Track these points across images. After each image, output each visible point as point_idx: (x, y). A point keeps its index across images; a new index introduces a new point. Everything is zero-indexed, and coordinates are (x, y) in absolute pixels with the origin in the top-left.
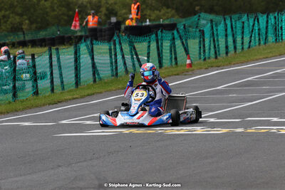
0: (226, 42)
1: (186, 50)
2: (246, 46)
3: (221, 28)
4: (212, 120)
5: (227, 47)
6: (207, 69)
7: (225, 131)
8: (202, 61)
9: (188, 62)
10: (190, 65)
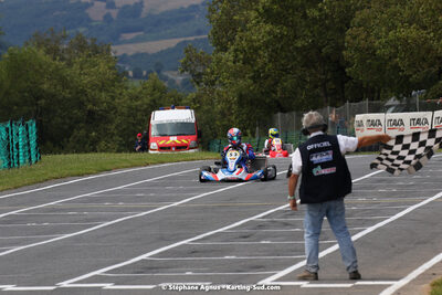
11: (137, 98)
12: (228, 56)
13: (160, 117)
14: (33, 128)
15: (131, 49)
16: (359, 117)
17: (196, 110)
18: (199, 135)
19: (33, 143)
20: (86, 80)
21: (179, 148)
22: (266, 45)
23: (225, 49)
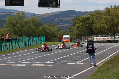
0: (28, 43)
1: (19, 45)
2: (33, 44)
3: (27, 40)
4: (23, 62)
5: (28, 45)
6: (23, 50)
7: (26, 65)
8: (22, 48)
9: (19, 48)
10: (19, 49)
11: (61, 33)
12: (75, 27)
13: (64, 36)
14: (44, 38)
15: (61, 26)
16: (94, 37)
17: (70, 35)
18: (70, 39)
19: (44, 40)
20: (54, 30)
21: (67, 41)
22: (81, 26)
23: (75, 26)
